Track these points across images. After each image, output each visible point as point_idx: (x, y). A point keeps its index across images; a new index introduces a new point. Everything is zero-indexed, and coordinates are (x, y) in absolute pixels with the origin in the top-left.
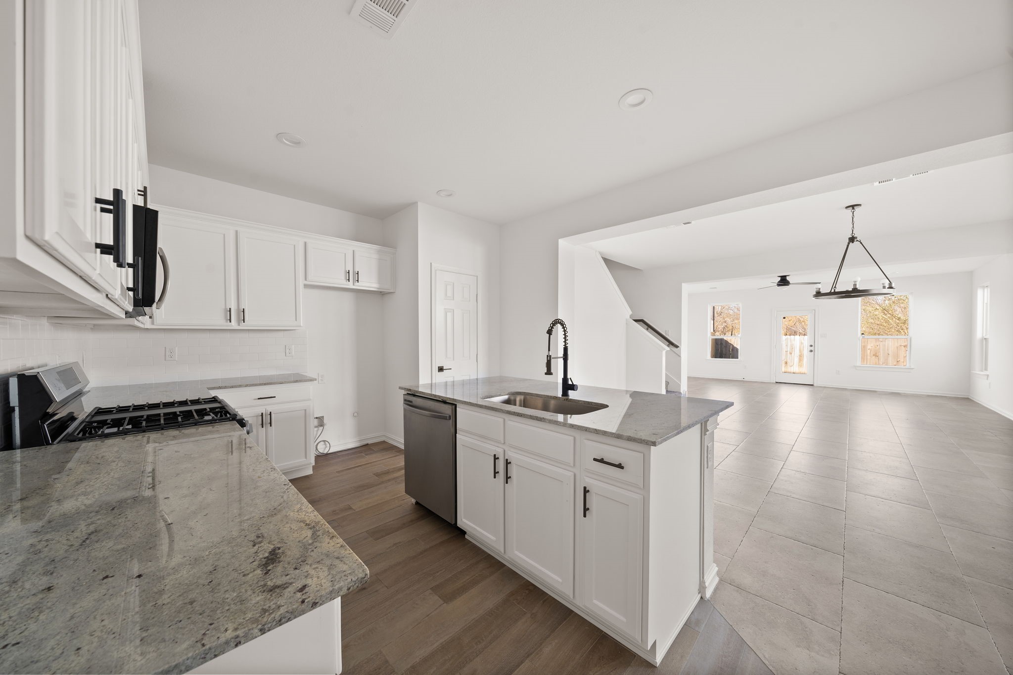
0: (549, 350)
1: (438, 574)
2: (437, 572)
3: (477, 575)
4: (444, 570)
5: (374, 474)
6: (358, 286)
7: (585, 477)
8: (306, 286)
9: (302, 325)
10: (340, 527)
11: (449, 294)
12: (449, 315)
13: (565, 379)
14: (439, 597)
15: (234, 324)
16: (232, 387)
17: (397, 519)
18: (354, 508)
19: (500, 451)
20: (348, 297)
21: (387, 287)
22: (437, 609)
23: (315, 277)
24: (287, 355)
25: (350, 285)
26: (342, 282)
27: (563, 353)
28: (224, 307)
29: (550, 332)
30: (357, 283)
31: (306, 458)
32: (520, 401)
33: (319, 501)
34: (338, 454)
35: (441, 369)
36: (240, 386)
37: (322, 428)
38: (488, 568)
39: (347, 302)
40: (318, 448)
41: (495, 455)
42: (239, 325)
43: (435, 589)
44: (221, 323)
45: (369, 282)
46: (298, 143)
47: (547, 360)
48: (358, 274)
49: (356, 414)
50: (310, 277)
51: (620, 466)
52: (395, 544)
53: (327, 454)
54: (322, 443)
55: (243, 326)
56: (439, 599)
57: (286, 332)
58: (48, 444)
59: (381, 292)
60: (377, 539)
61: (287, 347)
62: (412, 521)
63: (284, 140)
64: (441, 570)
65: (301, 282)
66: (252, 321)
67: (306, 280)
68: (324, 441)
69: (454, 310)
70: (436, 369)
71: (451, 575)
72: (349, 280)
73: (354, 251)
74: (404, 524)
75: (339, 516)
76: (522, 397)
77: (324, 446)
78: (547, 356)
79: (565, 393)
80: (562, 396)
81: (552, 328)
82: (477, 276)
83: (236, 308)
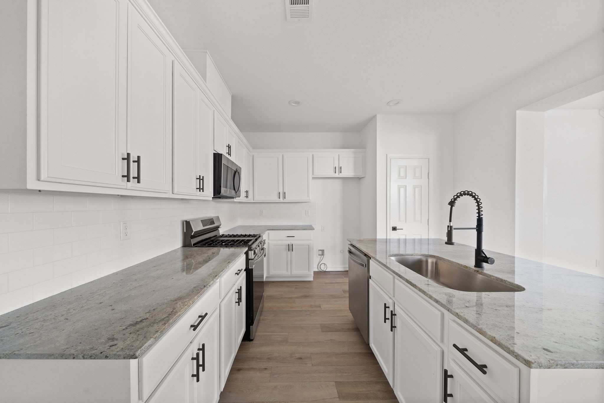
0: (450, 221)
1: (345, 374)
2: (346, 373)
3: (371, 392)
4: (350, 374)
5: (343, 290)
6: (341, 175)
7: (450, 360)
8: (313, 178)
9: (311, 199)
10: (310, 316)
11: (402, 174)
12: (402, 190)
13: (479, 251)
14: (337, 391)
15: (281, 200)
16: (277, 230)
17: (341, 324)
18: (321, 307)
19: (390, 302)
20: (338, 182)
21: (360, 174)
22: (331, 398)
23: (319, 173)
24: (307, 215)
25: (337, 175)
26: (332, 174)
27: (476, 224)
28: (278, 192)
29: (452, 204)
30: (340, 174)
31: (309, 271)
32: (432, 263)
33: (308, 297)
34: (331, 273)
35: (394, 229)
36: (280, 230)
37: (323, 256)
38: (383, 392)
39: (338, 185)
40: (321, 266)
41: (385, 304)
42: (283, 200)
43: (338, 384)
44: (276, 199)
45: (348, 172)
46: (298, 103)
47: (448, 231)
48: (341, 168)
49: (342, 251)
50: (315, 173)
51: (482, 368)
52: (331, 340)
53: (325, 271)
54: (323, 265)
55: (285, 201)
56: (337, 393)
57: (306, 203)
58: (192, 247)
59: (358, 177)
60: (323, 332)
61: (307, 211)
62: (348, 329)
63: (292, 103)
64: (348, 373)
65: (311, 176)
66: (288, 198)
67: (313, 175)
68: (324, 264)
69: (406, 186)
70: (390, 229)
71: (353, 380)
72: (336, 172)
73: (339, 155)
74: (343, 329)
75: (312, 309)
76: (434, 260)
77: (324, 267)
78: (448, 226)
79: (478, 264)
80: (475, 266)
81: (455, 199)
82: (429, 159)
83: (282, 192)
